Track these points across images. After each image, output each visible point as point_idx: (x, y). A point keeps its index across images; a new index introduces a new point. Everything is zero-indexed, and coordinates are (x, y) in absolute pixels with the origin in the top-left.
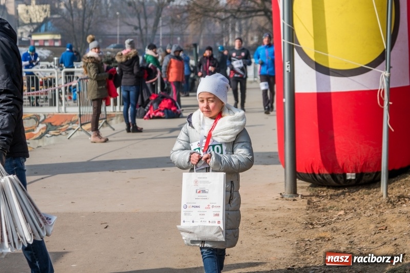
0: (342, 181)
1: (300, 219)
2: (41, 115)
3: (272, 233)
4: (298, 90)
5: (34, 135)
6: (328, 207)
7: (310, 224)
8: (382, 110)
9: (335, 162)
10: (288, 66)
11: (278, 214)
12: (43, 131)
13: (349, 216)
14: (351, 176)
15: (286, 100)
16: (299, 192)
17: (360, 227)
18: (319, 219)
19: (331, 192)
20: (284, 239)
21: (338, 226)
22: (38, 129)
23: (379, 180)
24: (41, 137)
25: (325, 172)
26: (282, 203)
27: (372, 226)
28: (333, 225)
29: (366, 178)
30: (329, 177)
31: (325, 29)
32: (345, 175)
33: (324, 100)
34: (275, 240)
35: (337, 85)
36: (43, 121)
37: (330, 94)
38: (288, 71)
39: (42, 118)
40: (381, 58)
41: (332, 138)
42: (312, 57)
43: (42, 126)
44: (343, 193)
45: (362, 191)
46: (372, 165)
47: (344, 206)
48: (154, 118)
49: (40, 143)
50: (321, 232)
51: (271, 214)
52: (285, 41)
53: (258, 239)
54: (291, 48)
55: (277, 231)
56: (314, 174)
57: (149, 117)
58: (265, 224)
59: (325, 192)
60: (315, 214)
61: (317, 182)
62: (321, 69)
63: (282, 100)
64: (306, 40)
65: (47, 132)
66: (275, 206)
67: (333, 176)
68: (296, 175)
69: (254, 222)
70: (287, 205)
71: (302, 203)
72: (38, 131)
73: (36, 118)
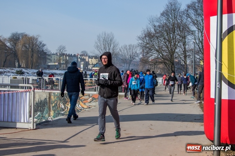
2: (91, 94)
5: (88, 101)
10: (218, 85)
12: (91, 100)
15: (216, 104)
22: (89, 99)
24: (90, 102)
36: (91, 96)
38: (218, 87)
39: (91, 95)
43: (91, 98)
49: (90, 104)
52: (217, 70)
63: (214, 103)
65: (92, 101)
72: (89, 100)
73: (89, 95)
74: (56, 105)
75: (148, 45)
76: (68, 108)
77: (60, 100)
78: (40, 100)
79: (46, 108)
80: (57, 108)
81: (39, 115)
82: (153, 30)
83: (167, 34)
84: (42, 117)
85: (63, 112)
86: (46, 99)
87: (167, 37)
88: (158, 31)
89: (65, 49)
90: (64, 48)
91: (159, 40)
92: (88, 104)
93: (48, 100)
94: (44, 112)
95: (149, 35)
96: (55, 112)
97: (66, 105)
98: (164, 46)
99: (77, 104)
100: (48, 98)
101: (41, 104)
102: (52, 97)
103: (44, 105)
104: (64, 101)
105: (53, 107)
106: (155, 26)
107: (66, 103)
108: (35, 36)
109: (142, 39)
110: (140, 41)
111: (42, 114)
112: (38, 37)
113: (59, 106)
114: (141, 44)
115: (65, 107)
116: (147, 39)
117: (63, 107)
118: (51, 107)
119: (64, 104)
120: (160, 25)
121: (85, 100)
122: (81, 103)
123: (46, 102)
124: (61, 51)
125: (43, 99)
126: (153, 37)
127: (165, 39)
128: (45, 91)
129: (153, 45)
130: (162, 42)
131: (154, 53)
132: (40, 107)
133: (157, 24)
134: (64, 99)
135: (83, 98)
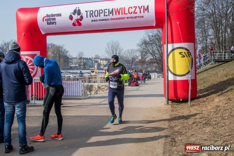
0: (179, 101)
1: (170, 110)
3: (164, 113)
4: (169, 79)
6: (176, 107)
7: (172, 111)
8: (189, 84)
9: (178, 96)
10: (167, 74)
11: (165, 108)
13: (182, 109)
14: (181, 100)
15: (166, 82)
16: (169, 103)
17: (185, 112)
18: (174, 110)
19: (176, 103)
20: (167, 114)
21: (180, 111)
23: (188, 101)
24: (106, 90)
25: (175, 99)
26: (165, 106)
27: (188, 111)
28: (178, 111)
29: (185, 100)
30: (176, 100)
31: (175, 65)
32: (180, 100)
33: (175, 82)
34: (165, 114)
35: (178, 78)
37: (176, 80)
40: (189, 72)
41: (177, 91)
42: (172, 71)
43: (107, 88)
44: (179, 104)
45: (184, 103)
46: (186, 97)
47: (180, 107)
48: (132, 86)
49: (106, 91)
50: (175, 113)
51: (163, 108)
52: (166, 68)
53: (160, 114)
54: (168, 70)
55: (165, 113)
56: (173, 99)
57: (131, 86)
58: (162, 111)
59: (175, 103)
60: (173, 109)
61: (173, 101)
62: (175, 75)
64: (171, 68)
65: (108, 89)
66: (164, 107)
67: (177, 100)
68: (168, 100)
69: (159, 110)
70: (167, 106)
71: (170, 106)
72: (106, 89)
73: (106, 86)
75: (144, 50)
76: (92, 94)
77: (87, 89)
82: (148, 39)
83: (159, 42)
87: (158, 44)
88: (152, 39)
89: (84, 54)
90: (82, 53)
91: (152, 46)
92: (105, 91)
95: (145, 43)
98: (156, 50)
99: (98, 92)
104: (90, 90)
106: (149, 36)
108: (61, 45)
109: (140, 45)
110: (139, 47)
112: (63, 46)
114: (140, 49)
115: (90, 94)
116: (144, 45)
117: (89, 93)
119: (90, 92)
120: (153, 35)
121: (103, 89)
122: (100, 90)
124: (81, 56)
126: (148, 44)
127: (156, 45)
129: (148, 50)
130: (155, 48)
131: (149, 55)
133: (151, 34)
134: (89, 88)
135: (102, 87)
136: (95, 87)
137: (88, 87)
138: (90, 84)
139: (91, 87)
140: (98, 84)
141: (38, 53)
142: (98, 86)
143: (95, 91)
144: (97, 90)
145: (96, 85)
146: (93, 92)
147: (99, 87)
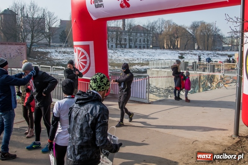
72: (230, 81)
73: (230, 77)
74: (205, 84)
76: (213, 86)
77: (208, 80)
78: (193, 79)
79: (197, 85)
80: (205, 86)
81: (192, 90)
84: (194, 92)
85: (209, 89)
86: (197, 78)
93: (198, 79)
94: (196, 89)
96: (203, 89)
97: (212, 84)
99: (221, 84)
100: (198, 78)
101: (193, 82)
102: (202, 77)
103: (195, 83)
104: (210, 81)
105: (202, 85)
107: (212, 83)
108: (210, 23)
111: (194, 90)
113: (207, 84)
115: (211, 85)
117: (210, 85)
118: (201, 85)
119: (210, 83)
123: (197, 81)
125: (195, 78)
128: (197, 72)
132: (193, 84)
134: (211, 79)
135: (226, 79)
136: (217, 78)
137: (209, 77)
138: (212, 73)
139: (212, 78)
140: (221, 74)
141: (91, 44)
142: (221, 77)
143: (217, 83)
144: (219, 82)
145: (218, 75)
146: (214, 84)
147: (222, 79)
